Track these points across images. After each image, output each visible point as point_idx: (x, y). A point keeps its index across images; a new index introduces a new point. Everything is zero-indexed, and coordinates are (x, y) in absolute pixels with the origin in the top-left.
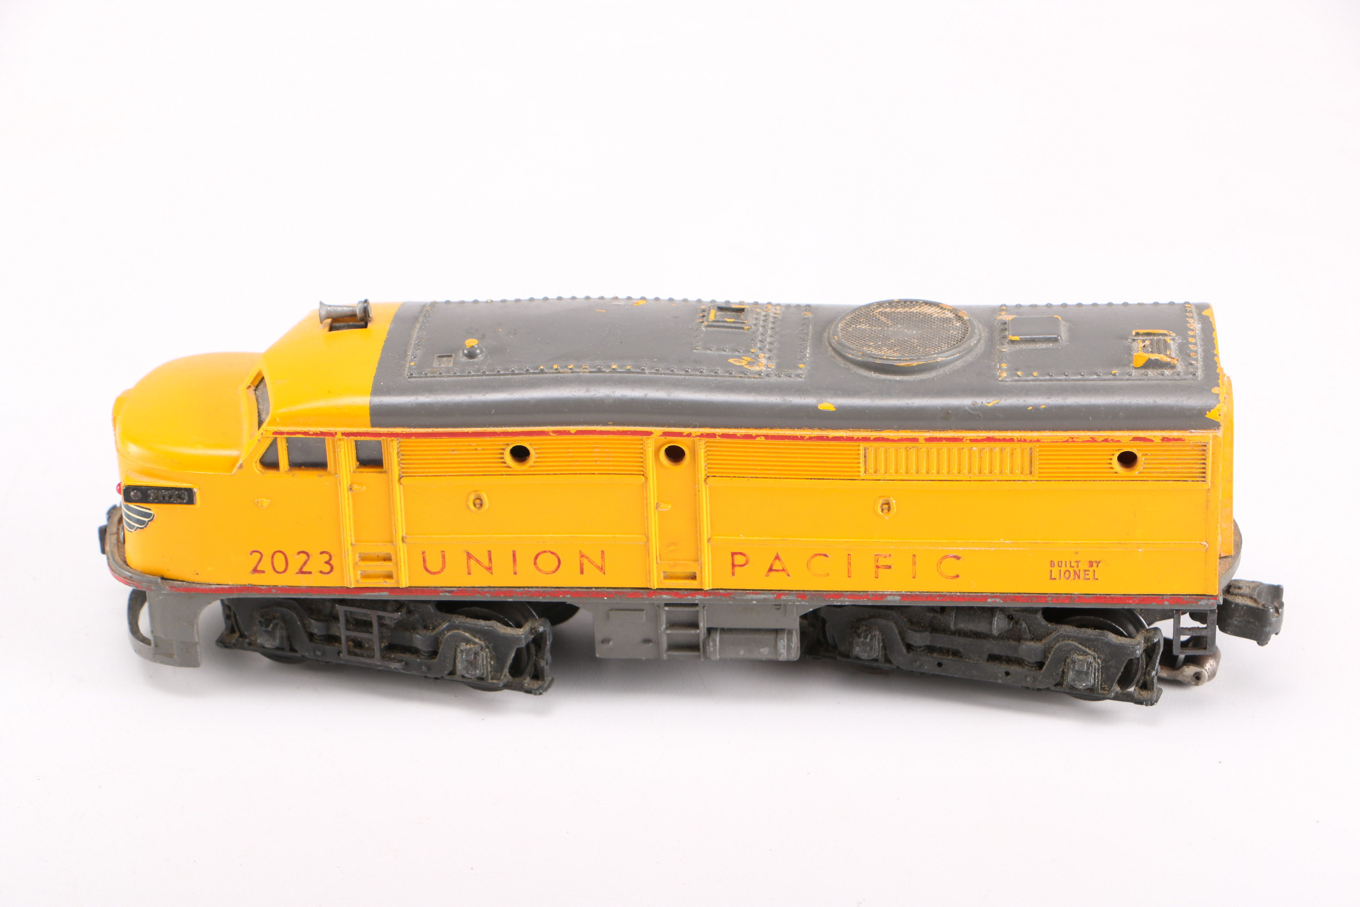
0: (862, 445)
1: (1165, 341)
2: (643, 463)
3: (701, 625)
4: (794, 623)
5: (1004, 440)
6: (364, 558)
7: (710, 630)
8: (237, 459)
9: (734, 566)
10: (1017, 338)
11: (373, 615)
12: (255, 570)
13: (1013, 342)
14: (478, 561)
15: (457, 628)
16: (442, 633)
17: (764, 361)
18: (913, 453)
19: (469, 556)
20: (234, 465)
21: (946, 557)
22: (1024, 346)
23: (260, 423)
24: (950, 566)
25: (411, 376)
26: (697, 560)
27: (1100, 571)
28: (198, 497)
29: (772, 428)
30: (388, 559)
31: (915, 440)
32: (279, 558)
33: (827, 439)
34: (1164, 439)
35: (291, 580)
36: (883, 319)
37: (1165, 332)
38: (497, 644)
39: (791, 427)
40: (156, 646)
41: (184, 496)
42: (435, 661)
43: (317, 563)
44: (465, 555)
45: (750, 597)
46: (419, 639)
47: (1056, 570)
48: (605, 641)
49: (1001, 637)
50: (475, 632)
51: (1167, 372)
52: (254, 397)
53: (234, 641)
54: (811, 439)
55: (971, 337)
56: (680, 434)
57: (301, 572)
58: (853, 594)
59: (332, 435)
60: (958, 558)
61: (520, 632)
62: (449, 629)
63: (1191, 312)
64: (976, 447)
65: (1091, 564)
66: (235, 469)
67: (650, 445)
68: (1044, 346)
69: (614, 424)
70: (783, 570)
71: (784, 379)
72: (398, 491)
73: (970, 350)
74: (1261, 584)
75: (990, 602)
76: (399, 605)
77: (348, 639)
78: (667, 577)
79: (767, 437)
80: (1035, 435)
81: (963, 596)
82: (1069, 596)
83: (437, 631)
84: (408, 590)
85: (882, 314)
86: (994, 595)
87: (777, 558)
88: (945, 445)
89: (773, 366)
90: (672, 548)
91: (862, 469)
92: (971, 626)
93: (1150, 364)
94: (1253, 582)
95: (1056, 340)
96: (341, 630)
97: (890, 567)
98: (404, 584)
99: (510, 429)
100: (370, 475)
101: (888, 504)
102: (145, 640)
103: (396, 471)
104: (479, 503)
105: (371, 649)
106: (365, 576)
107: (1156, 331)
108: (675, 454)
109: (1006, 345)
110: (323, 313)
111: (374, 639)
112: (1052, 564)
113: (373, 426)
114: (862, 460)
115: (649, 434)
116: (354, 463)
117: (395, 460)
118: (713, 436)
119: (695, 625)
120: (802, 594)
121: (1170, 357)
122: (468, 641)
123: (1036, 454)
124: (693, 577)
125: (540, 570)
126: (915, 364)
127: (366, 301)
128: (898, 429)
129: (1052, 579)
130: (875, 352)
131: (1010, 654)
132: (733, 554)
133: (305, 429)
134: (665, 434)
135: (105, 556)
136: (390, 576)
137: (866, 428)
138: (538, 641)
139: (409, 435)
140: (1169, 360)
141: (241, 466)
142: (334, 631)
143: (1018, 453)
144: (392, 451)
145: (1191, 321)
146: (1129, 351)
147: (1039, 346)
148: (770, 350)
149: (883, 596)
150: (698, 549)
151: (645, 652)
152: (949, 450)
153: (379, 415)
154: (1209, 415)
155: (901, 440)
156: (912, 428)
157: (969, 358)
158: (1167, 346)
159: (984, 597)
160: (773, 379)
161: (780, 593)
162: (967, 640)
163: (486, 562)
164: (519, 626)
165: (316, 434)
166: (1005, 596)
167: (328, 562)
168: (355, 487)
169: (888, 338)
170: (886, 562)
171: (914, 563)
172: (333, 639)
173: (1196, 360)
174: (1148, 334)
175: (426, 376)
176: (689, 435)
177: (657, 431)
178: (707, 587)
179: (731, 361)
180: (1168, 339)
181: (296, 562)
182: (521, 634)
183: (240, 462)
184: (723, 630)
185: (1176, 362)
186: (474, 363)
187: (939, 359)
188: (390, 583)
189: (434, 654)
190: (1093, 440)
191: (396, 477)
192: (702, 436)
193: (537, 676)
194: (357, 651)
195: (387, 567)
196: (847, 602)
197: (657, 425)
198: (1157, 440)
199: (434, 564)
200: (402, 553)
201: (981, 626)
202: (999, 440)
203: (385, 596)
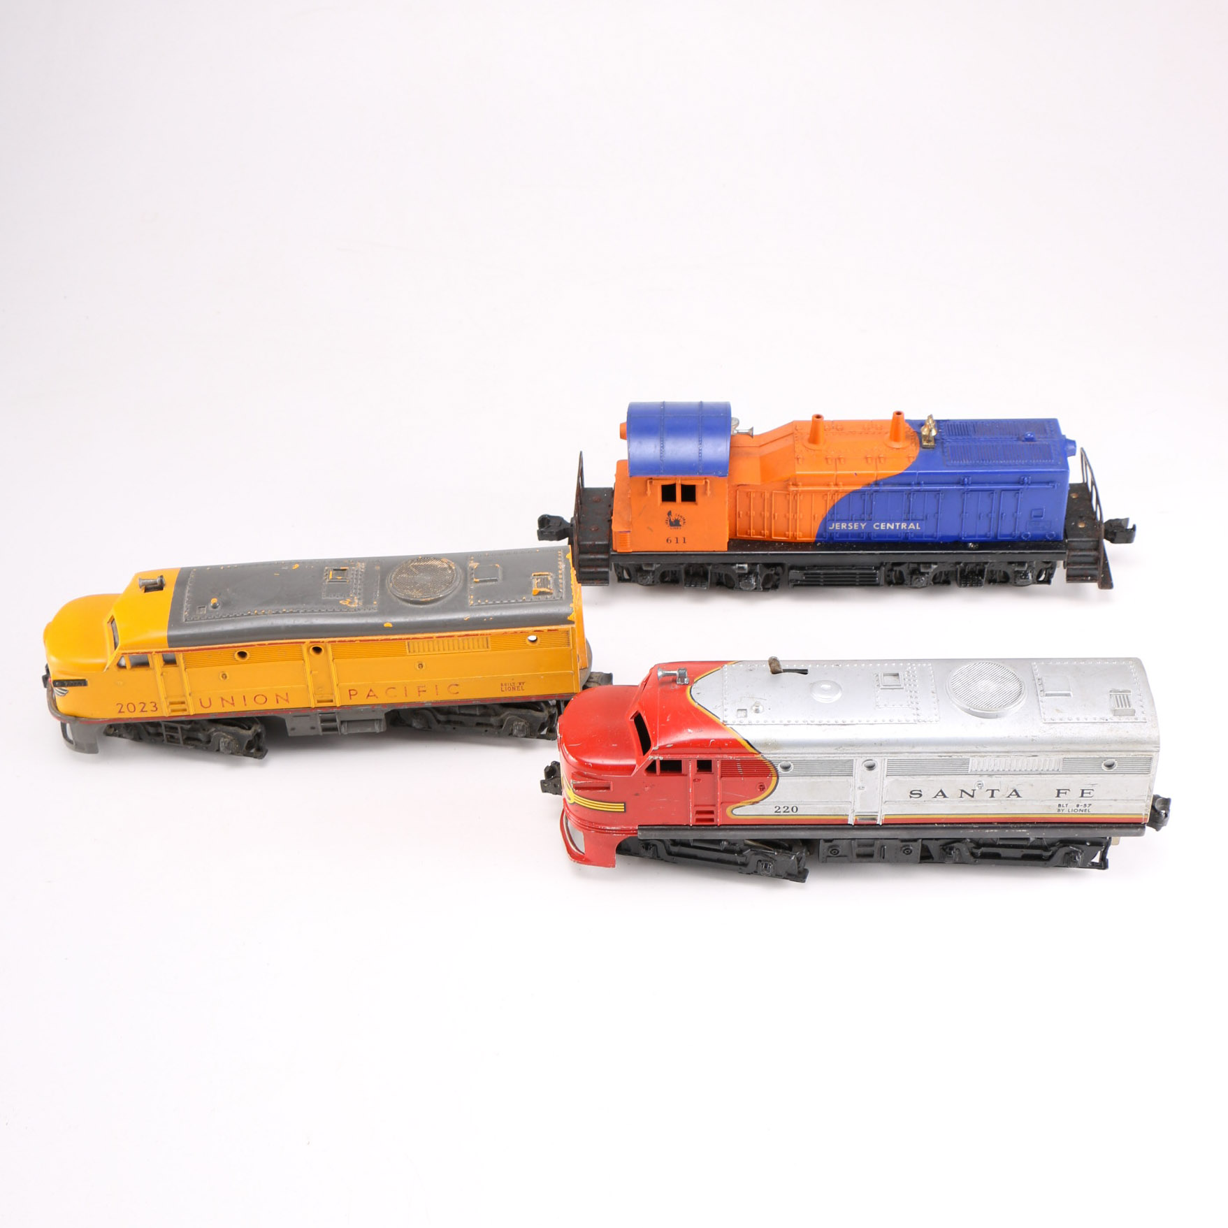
0: (406, 641)
1: (547, 579)
2: (302, 654)
3: (338, 720)
4: (383, 717)
5: (474, 635)
6: (172, 703)
7: (342, 722)
8: (104, 665)
9: (350, 695)
10: (478, 580)
11: (178, 726)
12: (120, 712)
13: (476, 582)
14: (227, 701)
15: (219, 731)
16: (212, 733)
17: (357, 601)
18: (431, 643)
19: (222, 699)
20: (104, 667)
21: (451, 685)
22: (480, 584)
23: (116, 647)
24: (454, 689)
25: (186, 620)
26: (332, 694)
27: (524, 686)
28: (89, 683)
29: (362, 636)
30: (183, 703)
31: (431, 638)
32: (130, 706)
33: (389, 640)
34: (549, 630)
35: (137, 715)
36: (414, 570)
37: (547, 573)
38: (238, 739)
39: (372, 635)
40: (76, 745)
41: (82, 683)
42: (210, 745)
43: (149, 707)
44: (221, 700)
45: (360, 708)
46: (201, 736)
47: (504, 687)
48: (293, 729)
49: (481, 716)
50: (228, 733)
51: (548, 596)
52: (110, 628)
53: (111, 733)
54: (382, 640)
55: (455, 581)
56: (319, 642)
57: (142, 711)
58: (408, 704)
59: (151, 653)
60: (457, 685)
61: (250, 732)
62: (215, 731)
63: (560, 557)
64: (460, 639)
65: (520, 684)
66: (105, 670)
67: (304, 648)
68: (491, 583)
69: (286, 639)
70: (375, 696)
71: (367, 611)
72: (185, 675)
73: (456, 588)
74: (602, 673)
75: (474, 703)
76: (190, 722)
77: (166, 735)
78: (319, 702)
79: (361, 641)
80: (488, 632)
81: (461, 701)
82: (511, 698)
83: (209, 732)
84: (195, 715)
85: (414, 566)
86: (476, 700)
87: (371, 690)
88: (446, 639)
89: (361, 604)
90: (320, 689)
91: (408, 651)
92: (467, 712)
93: (541, 593)
94: (599, 673)
95: (496, 580)
96: (163, 730)
97: (425, 691)
98: (192, 714)
99: (236, 645)
100: (170, 669)
101: (421, 665)
102: (70, 741)
103: (183, 666)
104: (224, 676)
105: (178, 739)
106: (173, 711)
107: (543, 573)
108: (317, 650)
109: (473, 584)
110: (141, 583)
111: (179, 735)
112: (502, 685)
113: (170, 647)
114: (407, 647)
115: (304, 643)
116: (162, 663)
117: (182, 661)
118: (335, 642)
119: (334, 720)
120: (384, 705)
121: (550, 589)
122: (225, 737)
123: (489, 639)
124: (332, 701)
125: (257, 703)
126: (429, 599)
127: (162, 577)
128: (423, 633)
129: (502, 691)
130: (410, 593)
131: (487, 722)
132: (350, 691)
133: (137, 651)
134: (311, 642)
135: (46, 689)
136: (185, 710)
137: (407, 634)
138: (258, 735)
139: (188, 651)
140: (549, 591)
141: (108, 668)
142: (160, 731)
143: (480, 640)
144: (180, 658)
145: (560, 563)
146: (530, 584)
147: (488, 584)
148: (359, 594)
149: (423, 703)
150: (333, 689)
151: (313, 733)
152: (448, 641)
153: (173, 641)
154: (569, 618)
155: (425, 638)
156: (430, 632)
157: (455, 592)
158: (548, 582)
159: (471, 701)
160: (362, 611)
161: (375, 705)
162: (466, 717)
163: (231, 701)
164: (250, 729)
165: (142, 653)
166: (481, 700)
167: (155, 706)
168: (164, 674)
169: (416, 583)
170: (424, 689)
171: (437, 689)
172: (160, 735)
173: (562, 589)
174: (540, 575)
175: (193, 620)
176: (323, 642)
177: (307, 641)
178: (338, 706)
179: (341, 602)
180: (549, 578)
181: (139, 708)
182: (249, 733)
183: (107, 667)
184: (348, 722)
185: (552, 591)
186: (217, 612)
187: (441, 596)
188: (185, 713)
189: (209, 742)
190: (516, 632)
191: (183, 668)
192: (329, 642)
193: (259, 749)
194: (172, 740)
195: (183, 706)
196: (406, 707)
197: (307, 638)
198: (546, 631)
199: (206, 703)
200: (189, 700)
201: (472, 712)
202: (471, 635)
203: (183, 719)
